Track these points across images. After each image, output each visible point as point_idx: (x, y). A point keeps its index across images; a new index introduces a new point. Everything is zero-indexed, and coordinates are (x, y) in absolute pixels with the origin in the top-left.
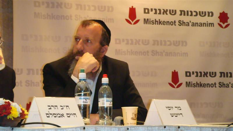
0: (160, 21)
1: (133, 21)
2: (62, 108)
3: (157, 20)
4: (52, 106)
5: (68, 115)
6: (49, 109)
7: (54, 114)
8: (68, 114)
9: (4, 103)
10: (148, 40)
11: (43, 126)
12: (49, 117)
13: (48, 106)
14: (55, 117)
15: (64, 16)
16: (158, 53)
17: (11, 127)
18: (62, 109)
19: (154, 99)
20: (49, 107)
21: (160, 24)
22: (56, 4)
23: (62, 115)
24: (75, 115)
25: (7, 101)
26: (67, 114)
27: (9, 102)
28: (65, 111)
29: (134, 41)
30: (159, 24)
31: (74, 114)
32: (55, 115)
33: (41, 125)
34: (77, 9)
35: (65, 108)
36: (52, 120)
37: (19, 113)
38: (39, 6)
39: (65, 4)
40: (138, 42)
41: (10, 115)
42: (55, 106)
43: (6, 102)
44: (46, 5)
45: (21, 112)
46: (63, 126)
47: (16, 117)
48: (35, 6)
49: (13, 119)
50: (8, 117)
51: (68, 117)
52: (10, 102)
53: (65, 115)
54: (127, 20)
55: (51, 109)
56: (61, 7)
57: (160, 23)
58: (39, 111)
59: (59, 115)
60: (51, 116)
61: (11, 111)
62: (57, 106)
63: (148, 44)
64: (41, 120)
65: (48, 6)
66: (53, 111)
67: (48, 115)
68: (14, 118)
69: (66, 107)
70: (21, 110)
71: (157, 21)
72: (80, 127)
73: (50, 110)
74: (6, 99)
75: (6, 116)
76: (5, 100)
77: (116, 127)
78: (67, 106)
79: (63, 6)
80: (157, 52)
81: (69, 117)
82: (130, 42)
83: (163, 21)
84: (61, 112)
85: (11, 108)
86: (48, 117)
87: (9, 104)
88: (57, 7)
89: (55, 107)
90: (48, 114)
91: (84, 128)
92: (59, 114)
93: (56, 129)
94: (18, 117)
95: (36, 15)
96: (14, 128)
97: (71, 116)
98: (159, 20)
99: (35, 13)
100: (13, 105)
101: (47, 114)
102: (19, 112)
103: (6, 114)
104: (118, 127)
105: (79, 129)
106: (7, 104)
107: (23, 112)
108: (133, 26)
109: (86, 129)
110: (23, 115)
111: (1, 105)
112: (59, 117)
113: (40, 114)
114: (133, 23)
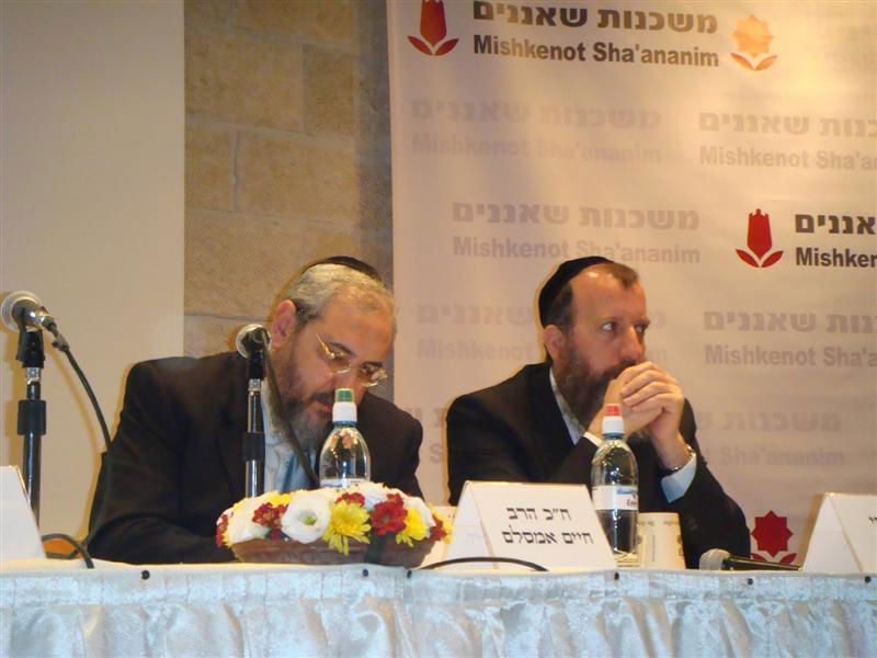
0: (851, 255)
1: (760, 256)
2: (548, 515)
3: (838, 252)
4: (519, 510)
5: (568, 538)
6: (512, 518)
7: (525, 534)
8: (568, 534)
9: (385, 499)
10: (813, 317)
11: (495, 568)
12: (511, 541)
13: (509, 510)
14: (530, 542)
15: (543, 246)
16: (845, 355)
17: (407, 568)
18: (549, 518)
19: (832, 494)
20: (512, 514)
21: (851, 264)
22: (519, 211)
23: (551, 537)
24: (587, 537)
25: (395, 491)
26: (564, 534)
27: (398, 495)
28: (557, 526)
29: (767, 319)
30: (848, 265)
31: (584, 534)
32: (529, 538)
33: (490, 564)
34: (585, 222)
35: (558, 516)
36: (520, 550)
37: (428, 527)
38: (469, 218)
39: (547, 209)
40: (778, 322)
41: (404, 532)
42: (529, 510)
43: (390, 496)
44: (488, 213)
45: (434, 525)
46: (552, 569)
47: (419, 538)
48: (457, 217)
49: (411, 545)
50: (399, 538)
51: (568, 542)
52: (402, 495)
53: (558, 537)
54: (742, 254)
55: (515, 517)
56: (536, 220)
57: (850, 260)
58: (481, 523)
59: (540, 538)
60: (516, 538)
61: (406, 522)
62: (532, 510)
63: (812, 327)
64: (490, 550)
65: (495, 219)
66: (522, 524)
67: (508, 537)
68: (413, 540)
69: (559, 512)
70: (434, 518)
71: (840, 256)
72: (605, 574)
73: (515, 520)
74: (390, 487)
75: (394, 535)
76: (387, 490)
77: (713, 576)
78: (562, 511)
79: (540, 215)
80: (841, 354)
81: (570, 542)
82: (753, 322)
83: (859, 254)
84: (547, 527)
85: (406, 512)
86: (508, 541)
87: (400, 502)
88: (523, 219)
89: (528, 513)
90: (508, 533)
91: (617, 576)
92: (540, 534)
93: (532, 577)
94: (425, 538)
95: (461, 246)
96: (412, 569)
97: (577, 541)
98: (847, 251)
99: (457, 240)
100: (411, 503)
101: (505, 533)
102: (428, 524)
103: (392, 529)
104: (718, 575)
105: (602, 578)
106: (393, 500)
107: (440, 524)
108: (760, 270)
109: (621, 578)
110: (437, 532)
111: (378, 502)
112: (542, 542)
113: (485, 535)
114: (760, 262)
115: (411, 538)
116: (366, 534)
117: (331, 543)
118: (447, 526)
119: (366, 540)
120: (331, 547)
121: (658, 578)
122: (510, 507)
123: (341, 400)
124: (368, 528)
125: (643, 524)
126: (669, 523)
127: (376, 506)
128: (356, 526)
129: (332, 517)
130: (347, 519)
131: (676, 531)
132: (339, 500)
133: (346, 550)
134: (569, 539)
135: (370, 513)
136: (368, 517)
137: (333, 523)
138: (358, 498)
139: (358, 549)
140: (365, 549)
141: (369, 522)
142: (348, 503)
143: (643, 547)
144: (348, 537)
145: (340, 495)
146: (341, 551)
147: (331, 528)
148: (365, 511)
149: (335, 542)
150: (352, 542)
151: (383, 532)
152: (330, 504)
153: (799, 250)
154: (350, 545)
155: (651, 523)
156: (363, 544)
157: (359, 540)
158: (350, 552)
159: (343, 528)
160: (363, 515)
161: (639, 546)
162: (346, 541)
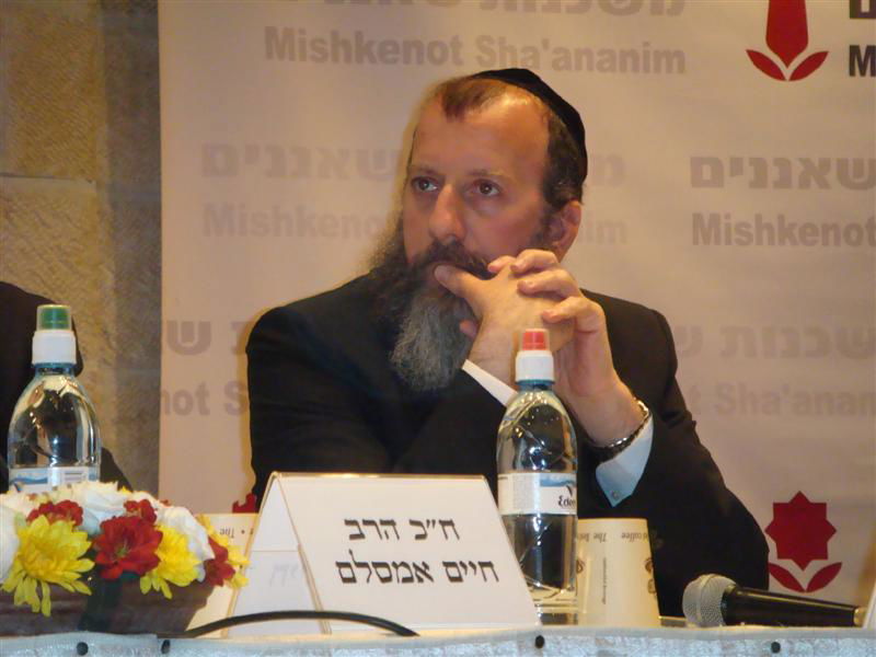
1: (787, 63)
2: (420, 531)
4: (367, 523)
5: (453, 572)
6: (353, 537)
7: (377, 565)
8: (453, 565)
9: (121, 512)
11: (325, 631)
12: (352, 580)
13: (348, 523)
14: (385, 580)
17: (159, 636)
18: (419, 537)
20: (354, 529)
23: (423, 572)
24: (487, 570)
25: (139, 496)
26: (447, 565)
27: (145, 503)
28: (435, 550)
31: (483, 565)
32: (384, 572)
33: (314, 623)
35: (435, 532)
36: (367, 596)
37: (199, 562)
41: (155, 571)
42: (384, 523)
43: (130, 505)
45: (212, 556)
46: (425, 631)
47: (183, 582)
49: (168, 594)
50: (146, 584)
51: (453, 579)
52: (154, 502)
53: (437, 571)
54: (758, 59)
55: (361, 536)
58: (300, 547)
59: (404, 572)
60: (361, 573)
61: (159, 553)
62: (391, 523)
64: (314, 595)
66: (372, 548)
67: (347, 573)
68: (171, 585)
69: (438, 525)
70: (212, 542)
72: (519, 638)
73: (359, 541)
75: (136, 578)
76: (125, 494)
77: (710, 639)
78: (444, 523)
81: (459, 579)
84: (416, 553)
85: (160, 535)
87: (148, 514)
89: (383, 528)
90: (347, 565)
91: (540, 642)
92: (404, 564)
93: (388, 647)
94: (195, 582)
96: (172, 641)
97: (470, 577)
100: (170, 517)
101: (341, 565)
102: (200, 554)
103: (133, 567)
104: (721, 637)
105: (512, 646)
106: (137, 513)
107: (222, 553)
108: (787, 86)
109: (547, 645)
110: (218, 569)
111: (109, 517)
112: (406, 580)
113: (305, 567)
114: (787, 71)
115: (168, 582)
116: (84, 577)
117: (17, 596)
118: (235, 557)
119: (84, 589)
120: (18, 603)
121: (613, 644)
122: (351, 517)
123: (48, 326)
124: (89, 565)
125: (586, 537)
126: (631, 536)
127: (105, 525)
128: (64, 563)
129: (20, 548)
130: (49, 551)
131: (643, 549)
132: (34, 515)
133: (47, 609)
134: (456, 571)
135: (90, 538)
136: (88, 545)
137: (21, 558)
138: (69, 511)
139: (67, 604)
140: (82, 604)
141: (90, 554)
142: (51, 521)
143: (586, 580)
144: (50, 584)
145: (37, 505)
146: (35, 609)
147: (19, 566)
148: (83, 535)
149: (25, 594)
150: (58, 593)
151: (116, 572)
152: (17, 522)
153: (854, 50)
154: (53, 598)
155: (600, 537)
156: (78, 596)
157: (71, 589)
158: (53, 611)
159: (40, 567)
160: (79, 543)
161: (579, 576)
162: (46, 590)
